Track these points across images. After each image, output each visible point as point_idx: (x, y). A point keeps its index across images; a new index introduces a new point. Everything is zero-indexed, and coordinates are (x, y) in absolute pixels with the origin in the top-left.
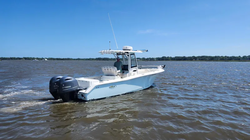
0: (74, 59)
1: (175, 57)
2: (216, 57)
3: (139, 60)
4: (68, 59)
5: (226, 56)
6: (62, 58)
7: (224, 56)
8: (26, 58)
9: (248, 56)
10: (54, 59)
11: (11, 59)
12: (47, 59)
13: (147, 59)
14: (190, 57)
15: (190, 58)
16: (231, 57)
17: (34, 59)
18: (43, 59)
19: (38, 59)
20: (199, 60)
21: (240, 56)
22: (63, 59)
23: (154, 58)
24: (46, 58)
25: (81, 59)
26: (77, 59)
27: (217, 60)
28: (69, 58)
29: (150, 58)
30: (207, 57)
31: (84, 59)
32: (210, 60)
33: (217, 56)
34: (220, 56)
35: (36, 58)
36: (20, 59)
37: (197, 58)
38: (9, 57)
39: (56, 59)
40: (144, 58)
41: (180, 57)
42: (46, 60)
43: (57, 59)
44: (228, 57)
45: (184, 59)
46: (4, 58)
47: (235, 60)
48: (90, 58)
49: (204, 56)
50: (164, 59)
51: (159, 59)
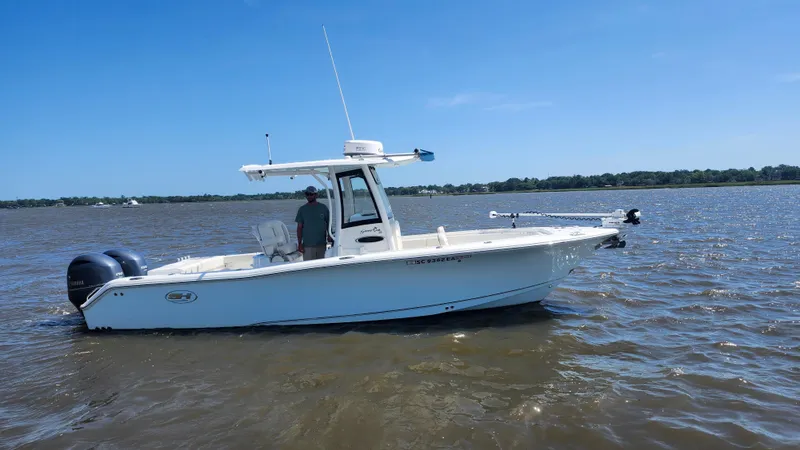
0: (227, 199)
1: (549, 179)
2: (677, 174)
3: (434, 191)
4: (207, 198)
5: (709, 170)
7: (703, 169)
8: (68, 202)
9: (776, 168)
10: (160, 200)
11: (22, 204)
12: (137, 200)
13: (461, 190)
14: (596, 177)
15: (595, 181)
16: (725, 172)
17: (94, 201)
18: (126, 201)
19: (107, 201)
20: (626, 184)
21: (752, 169)
22: (190, 200)
23: (482, 185)
24: (134, 198)
25: (248, 197)
26: (234, 198)
27: (681, 185)
28: (210, 196)
29: (469, 185)
30: (648, 175)
31: (258, 195)
32: (658, 184)
33: (682, 172)
35: (102, 200)
36: (49, 203)
37: (619, 179)
38: (15, 199)
40: (449, 186)
41: (564, 178)
42: (135, 203)
43: (172, 200)
44: (715, 173)
45: (578, 183)
47: (738, 181)
48: (277, 193)
49: (640, 173)
50: (512, 186)
51: (497, 188)
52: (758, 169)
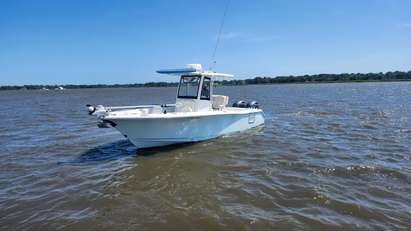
0: (110, 86)
1: (276, 78)
2: (342, 75)
3: (217, 84)
4: (100, 86)
5: (359, 73)
7: (356, 73)
8: (28, 87)
9: (394, 73)
10: (76, 87)
14: (301, 77)
15: (300, 79)
16: (367, 74)
17: (41, 87)
18: (57, 87)
19: (48, 87)
20: (316, 80)
21: (381, 73)
22: (91, 87)
23: (241, 81)
24: (62, 86)
25: (120, 86)
26: (114, 86)
27: (344, 81)
29: (235, 81)
30: (327, 76)
31: (126, 85)
32: (333, 80)
33: (345, 74)
34: (350, 73)
35: (45, 87)
36: (18, 88)
37: (313, 77)
40: (225, 81)
41: (284, 77)
42: (62, 88)
43: (82, 87)
45: (291, 80)
47: (374, 79)
48: (136, 84)
49: (323, 75)
50: (258, 81)
51: (249, 82)
52: (384, 73)
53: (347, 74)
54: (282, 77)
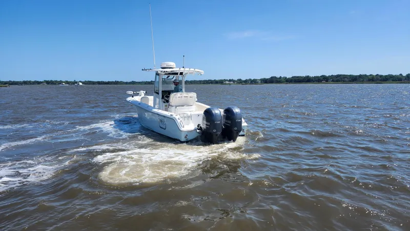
0: (127, 83)
1: (293, 77)
2: (360, 76)
3: (232, 82)
4: (116, 83)
5: (378, 75)
6: (107, 81)
8: (48, 82)
10: (93, 83)
11: (25, 83)
12: (82, 82)
13: (246, 82)
14: (317, 77)
15: (316, 79)
16: (386, 76)
17: (61, 82)
18: (76, 83)
19: (67, 82)
20: (333, 81)
21: (401, 75)
22: (108, 83)
23: (257, 80)
24: (80, 82)
25: (137, 82)
27: (363, 82)
29: (250, 79)
30: (345, 76)
32: (350, 81)
33: (363, 75)
34: (368, 74)
35: (64, 82)
36: (39, 83)
37: (329, 78)
38: (22, 81)
39: (96, 82)
40: (240, 80)
41: (300, 77)
42: (81, 84)
43: (99, 83)
44: (381, 76)
45: (308, 80)
46: (14, 81)
47: (393, 81)
49: (341, 75)
50: (273, 80)
51: (265, 81)
52: (404, 75)
53: (366, 75)
54: (298, 77)
